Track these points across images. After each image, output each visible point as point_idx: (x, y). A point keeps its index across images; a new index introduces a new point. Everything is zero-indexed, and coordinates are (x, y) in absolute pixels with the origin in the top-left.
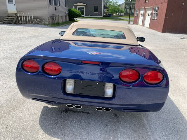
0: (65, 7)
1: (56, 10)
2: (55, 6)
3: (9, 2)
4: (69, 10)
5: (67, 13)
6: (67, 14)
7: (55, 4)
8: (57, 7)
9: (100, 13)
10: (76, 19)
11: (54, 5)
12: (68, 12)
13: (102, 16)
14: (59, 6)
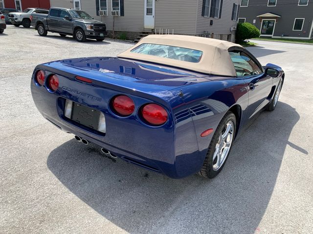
0: (232, 19)
1: (211, 24)
2: (211, 19)
3: (147, 12)
4: (238, 26)
5: (232, 29)
6: (234, 33)
7: (212, 15)
8: (215, 20)
9: (305, 32)
10: (249, 40)
11: (210, 17)
12: (236, 27)
13: (309, 38)
14: (220, 17)
